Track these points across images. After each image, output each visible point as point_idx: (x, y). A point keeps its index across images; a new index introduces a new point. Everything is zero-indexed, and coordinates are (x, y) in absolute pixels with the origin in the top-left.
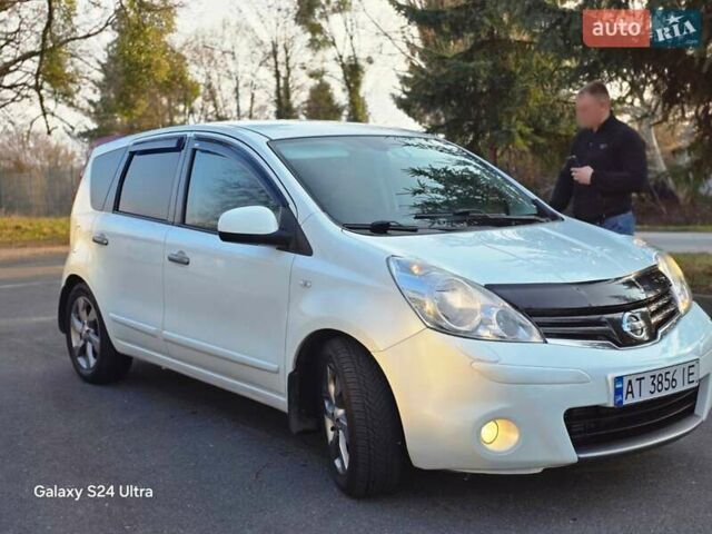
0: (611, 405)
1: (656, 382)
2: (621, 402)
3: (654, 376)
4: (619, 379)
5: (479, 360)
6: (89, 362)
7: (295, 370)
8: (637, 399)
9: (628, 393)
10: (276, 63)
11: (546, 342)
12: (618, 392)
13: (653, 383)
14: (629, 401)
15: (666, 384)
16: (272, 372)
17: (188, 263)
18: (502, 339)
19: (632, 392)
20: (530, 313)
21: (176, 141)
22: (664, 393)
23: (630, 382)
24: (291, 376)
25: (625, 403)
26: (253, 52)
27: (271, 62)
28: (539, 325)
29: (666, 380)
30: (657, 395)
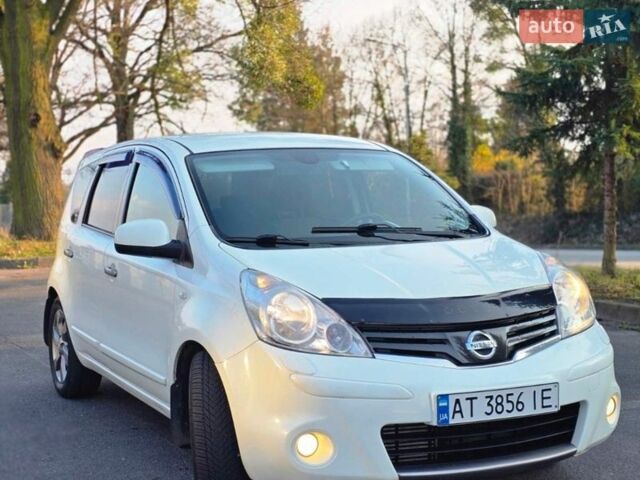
0: (435, 423)
1: (493, 403)
2: (447, 421)
3: (491, 397)
4: (444, 397)
5: (297, 372)
6: (62, 375)
7: (176, 382)
8: (467, 419)
9: (455, 412)
10: (453, 56)
11: (374, 357)
12: (442, 410)
13: (489, 404)
14: (457, 420)
15: (508, 406)
16: (161, 384)
17: (115, 276)
18: (333, 354)
19: (460, 411)
20: (361, 328)
21: (125, 155)
22: (505, 416)
23: (458, 401)
24: (173, 387)
25: (452, 422)
26: (427, 44)
27: (446, 55)
28: (370, 340)
29: (508, 401)
30: (495, 417)
